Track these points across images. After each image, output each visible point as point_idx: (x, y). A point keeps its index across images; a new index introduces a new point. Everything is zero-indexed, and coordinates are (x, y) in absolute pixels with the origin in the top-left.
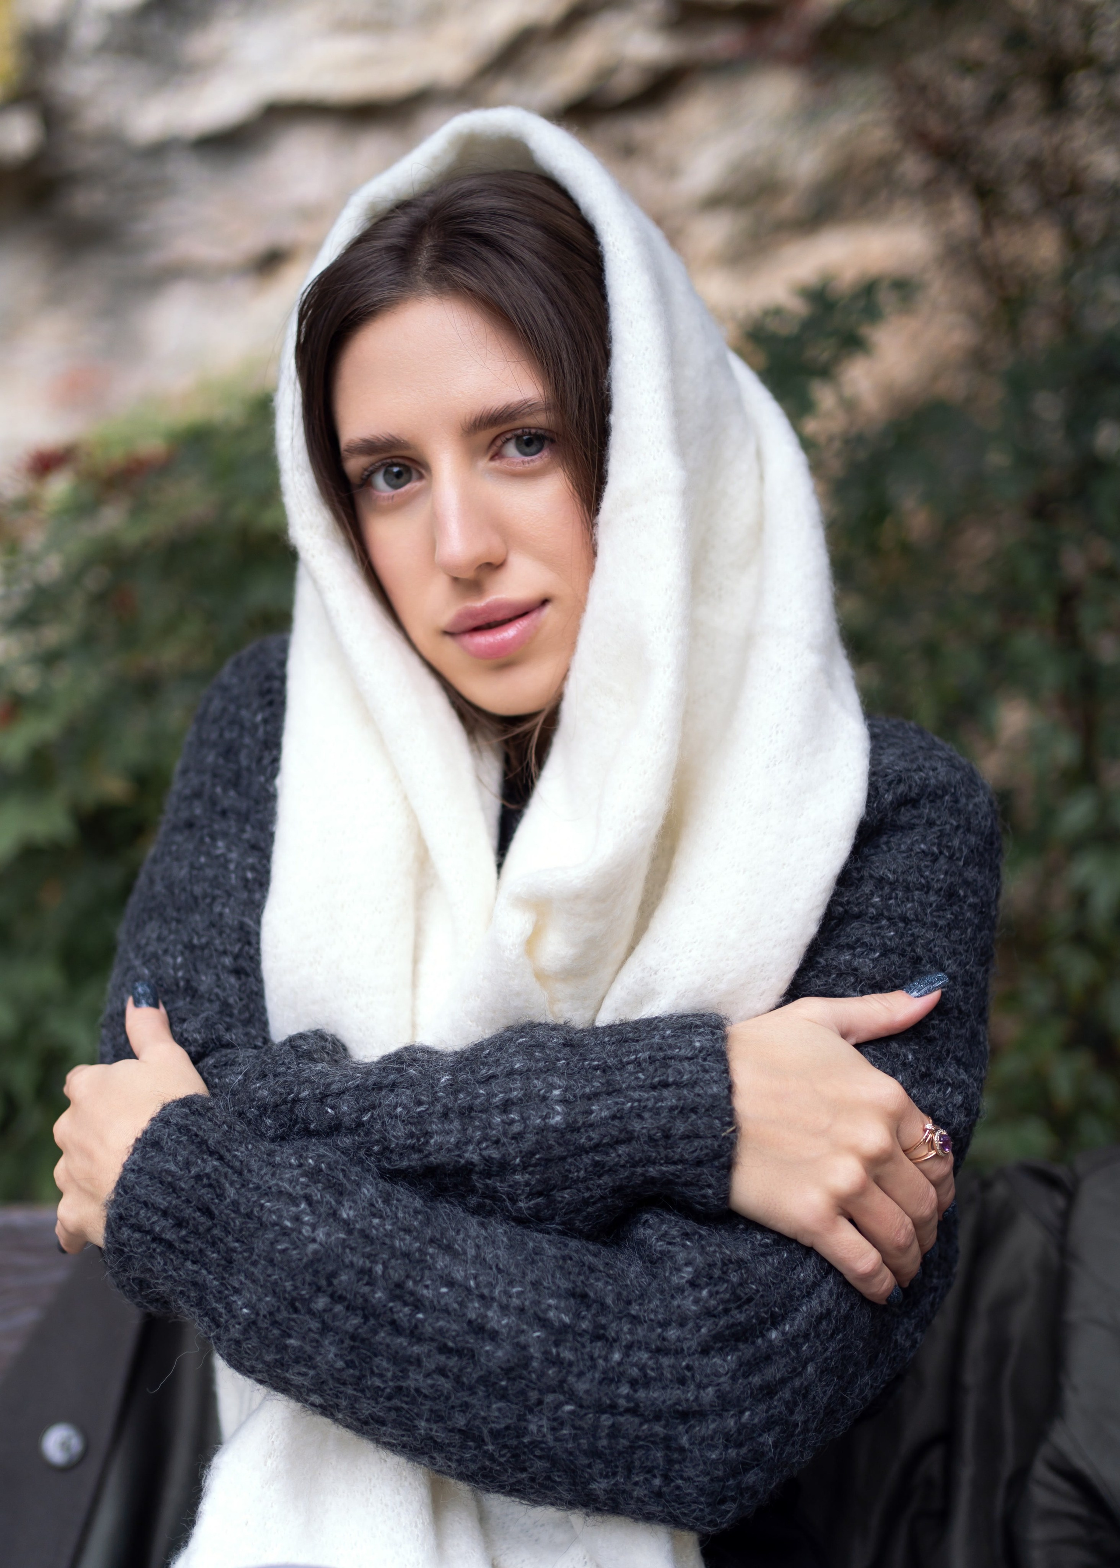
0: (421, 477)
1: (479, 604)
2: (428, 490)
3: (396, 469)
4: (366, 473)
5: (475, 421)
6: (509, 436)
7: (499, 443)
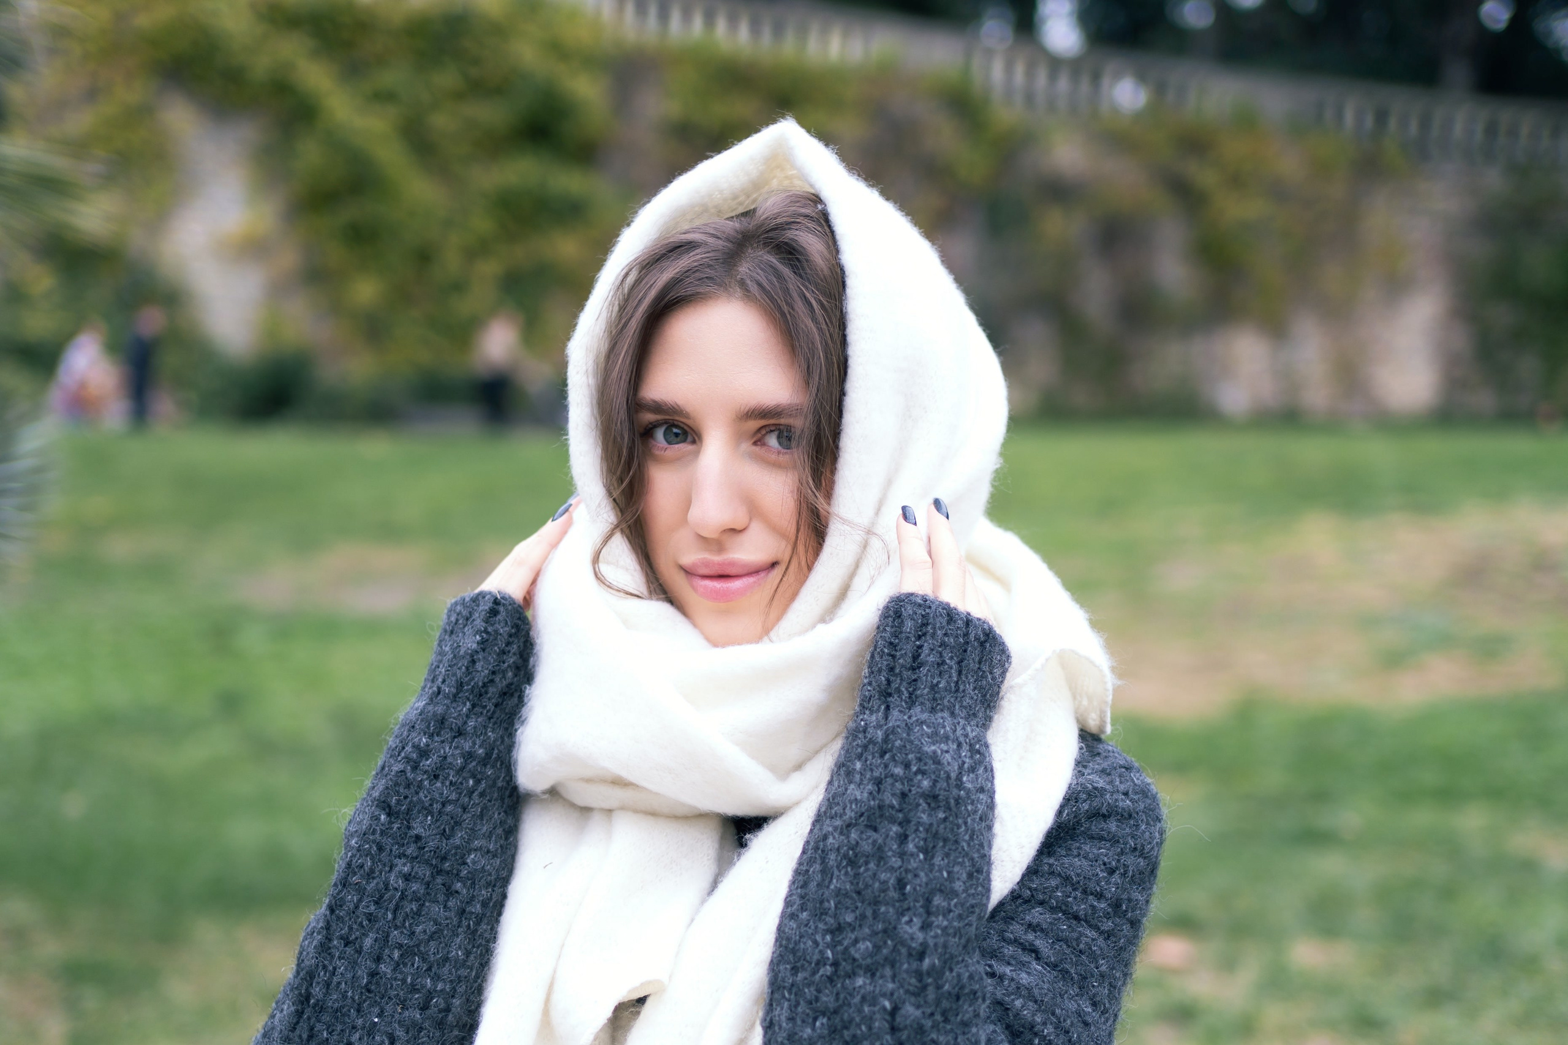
0: (694, 442)
1: (716, 558)
2: (697, 453)
3: (675, 430)
4: (650, 426)
5: (748, 412)
6: (772, 428)
7: (763, 432)
